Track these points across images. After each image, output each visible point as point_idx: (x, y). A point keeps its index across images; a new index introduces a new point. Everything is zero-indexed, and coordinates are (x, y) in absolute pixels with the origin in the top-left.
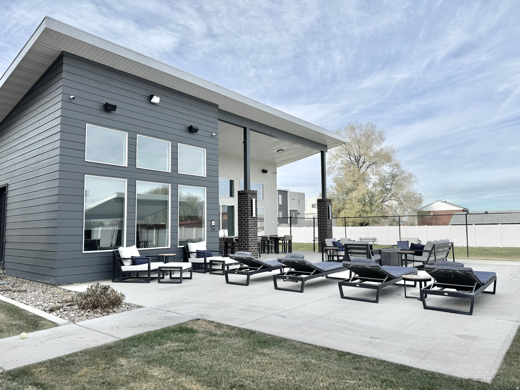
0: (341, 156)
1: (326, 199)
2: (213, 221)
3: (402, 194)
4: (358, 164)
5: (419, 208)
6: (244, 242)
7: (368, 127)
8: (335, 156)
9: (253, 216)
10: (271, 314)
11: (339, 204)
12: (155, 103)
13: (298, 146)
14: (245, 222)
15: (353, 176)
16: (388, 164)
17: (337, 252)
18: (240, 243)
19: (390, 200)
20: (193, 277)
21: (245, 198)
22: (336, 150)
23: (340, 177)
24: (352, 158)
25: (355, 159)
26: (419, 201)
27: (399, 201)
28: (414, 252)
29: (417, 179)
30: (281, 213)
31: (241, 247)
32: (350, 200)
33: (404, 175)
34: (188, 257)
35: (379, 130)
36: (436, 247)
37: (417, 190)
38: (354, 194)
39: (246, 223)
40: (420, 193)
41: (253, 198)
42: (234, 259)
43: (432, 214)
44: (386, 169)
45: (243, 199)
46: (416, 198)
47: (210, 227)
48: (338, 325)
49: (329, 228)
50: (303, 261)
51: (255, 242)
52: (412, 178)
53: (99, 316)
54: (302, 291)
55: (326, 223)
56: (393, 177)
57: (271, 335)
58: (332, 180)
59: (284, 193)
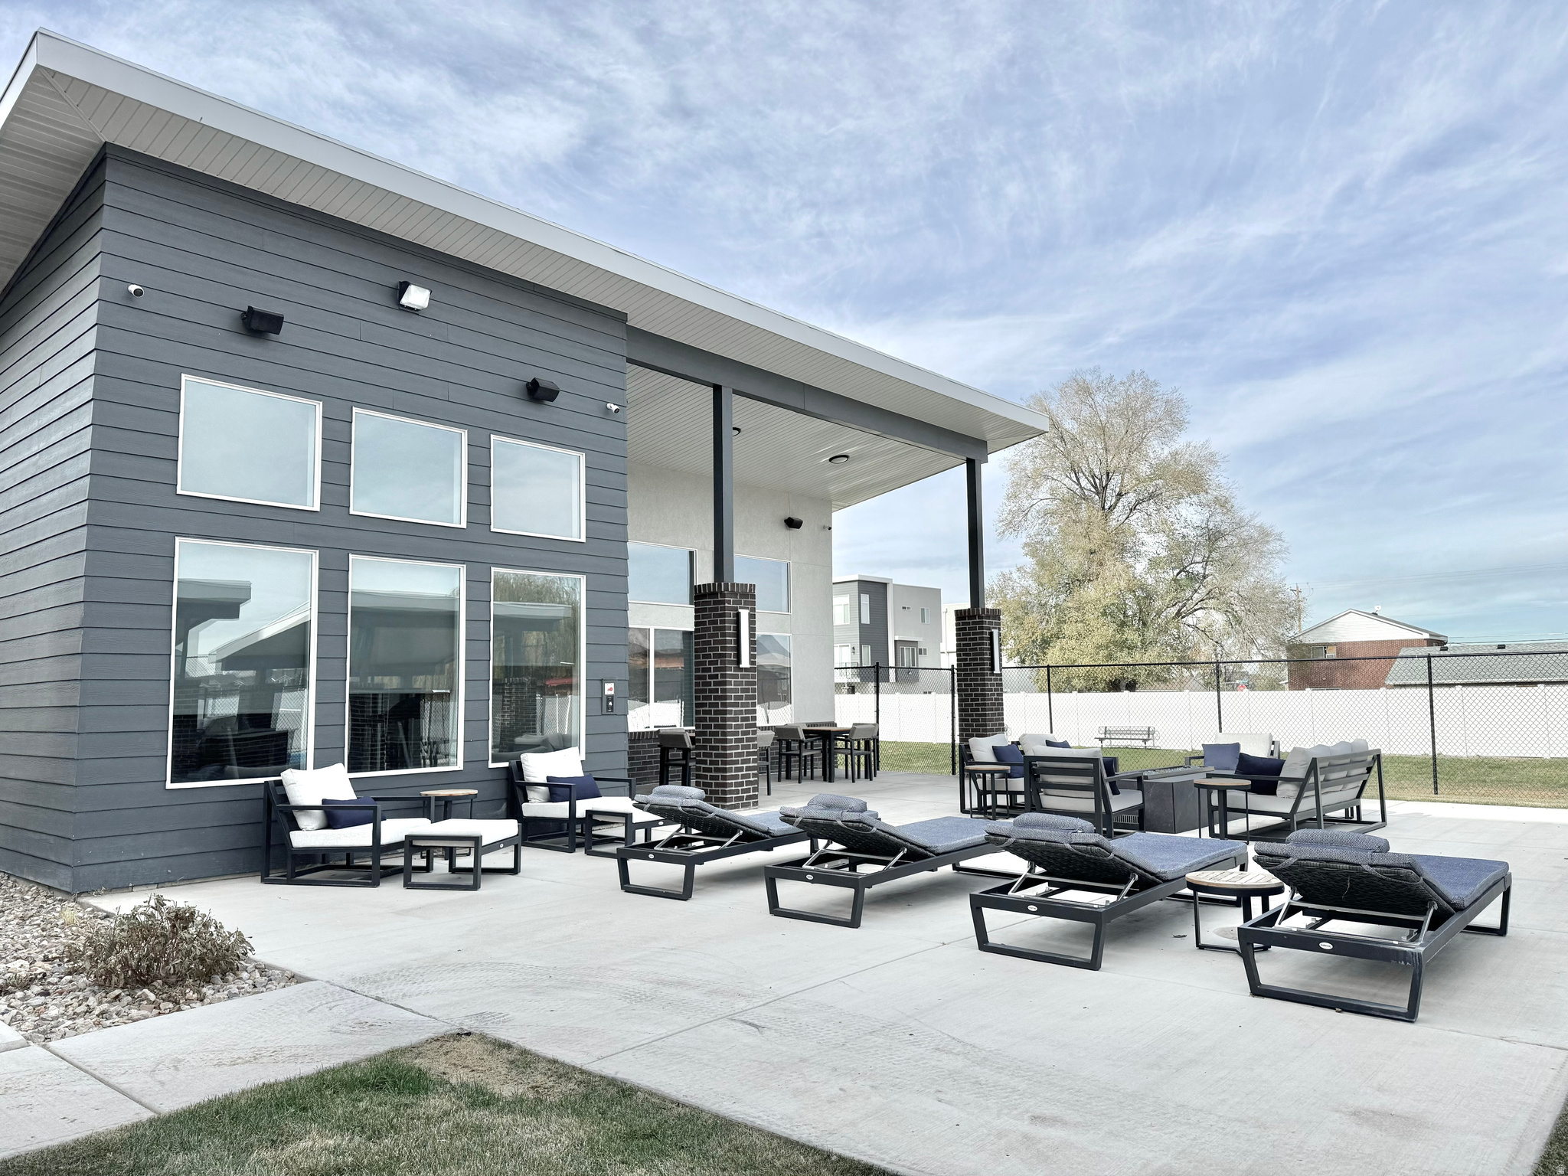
0: (1050, 474)
1: (983, 609)
2: (609, 681)
3: (1238, 592)
4: (1103, 501)
5: (1291, 634)
6: (712, 748)
7: (1134, 386)
8: (1029, 475)
9: (741, 666)
10: (720, 1016)
11: (1044, 623)
12: (416, 307)
13: (893, 445)
14: (716, 684)
15: (1087, 535)
16: (1195, 499)
17: (1007, 781)
18: (702, 751)
19: (1201, 608)
20: (523, 865)
21: (716, 609)
22: (1036, 457)
23: (1048, 538)
24: (1084, 482)
25: (1092, 485)
26: (1292, 611)
27: (1229, 612)
28: (1249, 782)
29: (1285, 545)
30: (867, 650)
31: (705, 762)
32: (1078, 609)
33: (1245, 533)
34: (520, 797)
35: (1166, 396)
36: (1319, 765)
37: (1284, 579)
38: (1090, 592)
39: (719, 687)
40: (1297, 588)
41: (741, 608)
42: (648, 811)
43: (1332, 653)
44: (1189, 515)
45: (711, 610)
46: (1283, 603)
47: (599, 701)
48: (933, 1063)
49: (991, 699)
50: (860, 822)
51: (748, 747)
52: (1268, 542)
53: (142, 1015)
54: (854, 923)
55: (984, 685)
56: (1209, 538)
57: (684, 1106)
58: (1023, 548)
59: (875, 590)
